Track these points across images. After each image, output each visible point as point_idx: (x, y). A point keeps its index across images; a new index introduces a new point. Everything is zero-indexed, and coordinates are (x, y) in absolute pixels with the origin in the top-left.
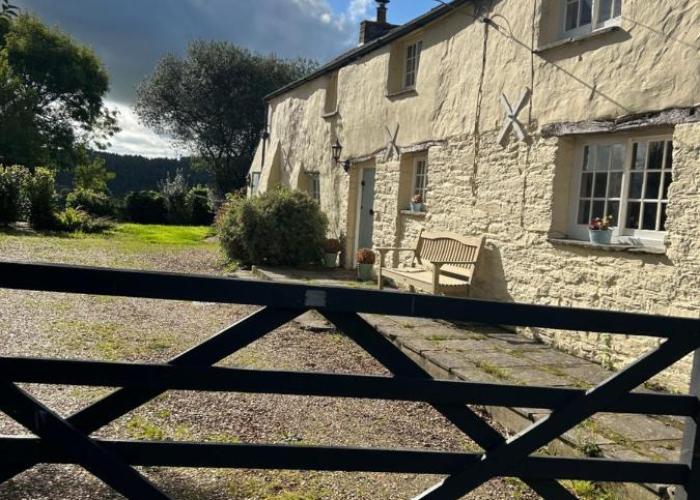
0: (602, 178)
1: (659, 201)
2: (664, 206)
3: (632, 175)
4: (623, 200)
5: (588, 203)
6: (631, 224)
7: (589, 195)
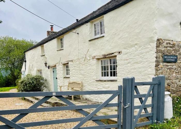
0: (105, 67)
1: (116, 70)
2: (116, 71)
3: (110, 66)
4: (109, 71)
5: (103, 72)
6: (111, 75)
7: (103, 71)
